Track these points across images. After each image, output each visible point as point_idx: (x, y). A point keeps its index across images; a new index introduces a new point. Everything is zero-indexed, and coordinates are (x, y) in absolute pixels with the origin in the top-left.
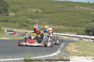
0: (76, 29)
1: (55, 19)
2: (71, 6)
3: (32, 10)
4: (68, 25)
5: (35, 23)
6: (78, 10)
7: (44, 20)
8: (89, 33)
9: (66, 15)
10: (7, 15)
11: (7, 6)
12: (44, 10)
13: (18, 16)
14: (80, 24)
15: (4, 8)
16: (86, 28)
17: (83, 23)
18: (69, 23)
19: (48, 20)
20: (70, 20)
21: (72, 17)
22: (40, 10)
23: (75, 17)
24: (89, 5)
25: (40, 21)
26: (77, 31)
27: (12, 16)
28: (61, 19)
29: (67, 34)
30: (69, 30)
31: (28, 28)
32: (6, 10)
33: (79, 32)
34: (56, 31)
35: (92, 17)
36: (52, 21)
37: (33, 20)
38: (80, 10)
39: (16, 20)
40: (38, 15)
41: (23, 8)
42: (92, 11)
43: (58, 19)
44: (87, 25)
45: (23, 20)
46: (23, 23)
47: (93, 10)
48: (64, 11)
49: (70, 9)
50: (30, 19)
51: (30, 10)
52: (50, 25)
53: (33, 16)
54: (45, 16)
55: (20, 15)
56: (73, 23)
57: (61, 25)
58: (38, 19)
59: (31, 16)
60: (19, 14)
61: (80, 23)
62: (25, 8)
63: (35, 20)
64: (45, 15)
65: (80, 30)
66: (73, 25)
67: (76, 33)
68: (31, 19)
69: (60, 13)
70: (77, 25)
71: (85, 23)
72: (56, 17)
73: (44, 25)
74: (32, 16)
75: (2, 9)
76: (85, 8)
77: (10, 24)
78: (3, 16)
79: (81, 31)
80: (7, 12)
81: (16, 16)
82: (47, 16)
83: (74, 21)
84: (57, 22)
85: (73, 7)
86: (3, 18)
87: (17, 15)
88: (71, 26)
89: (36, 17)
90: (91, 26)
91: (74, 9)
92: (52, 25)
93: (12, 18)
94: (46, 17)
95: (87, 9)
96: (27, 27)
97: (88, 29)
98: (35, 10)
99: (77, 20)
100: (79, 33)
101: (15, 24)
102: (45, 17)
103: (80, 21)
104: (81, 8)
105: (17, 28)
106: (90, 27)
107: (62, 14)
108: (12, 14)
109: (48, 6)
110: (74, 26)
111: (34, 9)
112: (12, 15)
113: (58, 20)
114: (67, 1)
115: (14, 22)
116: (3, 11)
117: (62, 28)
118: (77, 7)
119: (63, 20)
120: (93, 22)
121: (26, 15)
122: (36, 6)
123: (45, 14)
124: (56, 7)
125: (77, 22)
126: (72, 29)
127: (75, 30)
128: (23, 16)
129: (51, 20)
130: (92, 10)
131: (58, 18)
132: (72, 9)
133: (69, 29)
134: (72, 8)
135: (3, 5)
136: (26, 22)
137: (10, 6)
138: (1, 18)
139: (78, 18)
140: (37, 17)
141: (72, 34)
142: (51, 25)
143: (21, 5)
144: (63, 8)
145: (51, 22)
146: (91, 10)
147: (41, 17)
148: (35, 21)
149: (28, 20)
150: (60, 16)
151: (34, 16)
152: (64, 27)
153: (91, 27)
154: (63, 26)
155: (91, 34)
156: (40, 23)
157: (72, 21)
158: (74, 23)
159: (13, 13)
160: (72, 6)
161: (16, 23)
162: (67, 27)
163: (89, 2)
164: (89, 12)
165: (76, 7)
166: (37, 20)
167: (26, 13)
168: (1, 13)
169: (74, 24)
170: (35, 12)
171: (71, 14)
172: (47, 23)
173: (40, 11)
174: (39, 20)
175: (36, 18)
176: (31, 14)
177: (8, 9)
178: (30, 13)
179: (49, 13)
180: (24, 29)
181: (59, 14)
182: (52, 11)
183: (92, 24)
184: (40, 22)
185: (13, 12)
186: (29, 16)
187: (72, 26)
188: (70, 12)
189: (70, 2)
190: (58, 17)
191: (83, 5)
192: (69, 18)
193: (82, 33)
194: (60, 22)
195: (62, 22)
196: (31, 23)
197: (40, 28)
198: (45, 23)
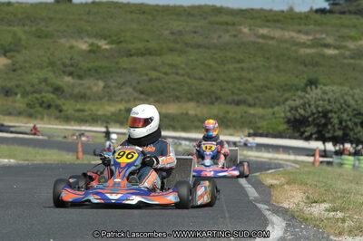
0: (246, 112)
1: (164, 76)
2: (224, 27)
3: (74, 43)
4: (217, 99)
5: (88, 92)
6: (253, 39)
7: (124, 84)
8: (302, 130)
9: (206, 62)
12: (121, 42)
13: (21, 68)
14: (260, 95)
16: (290, 111)
17: (271, 92)
18: (219, 92)
19: (138, 83)
20: (224, 81)
21: (230, 67)
22: (104, 45)
23: (242, 69)
24: (292, 19)
25: (109, 87)
26: (250, 122)
28: (186, 77)
30: (221, 119)
31: (62, 114)
33: (259, 125)
34: (172, 123)
35: (306, 66)
36: (154, 83)
37: (81, 82)
38: (260, 40)
39: (14, 83)
40: (97, 64)
41: (39, 37)
42: (304, 45)
43: (178, 78)
44: (295, 100)
45: (40, 83)
46: (44, 94)
47: (308, 40)
48: (199, 46)
49: (220, 37)
50: (68, 79)
51: (68, 45)
53: (80, 68)
54: (125, 66)
55: (27, 65)
56: (233, 93)
57: (190, 100)
58: (97, 79)
59: (72, 65)
60: (25, 61)
61: (261, 92)
62: (46, 36)
63: (87, 82)
64: (125, 62)
65: (262, 118)
66: (236, 98)
67: (249, 128)
68: (73, 78)
69: (182, 52)
70: (251, 101)
71: (279, 91)
72: (166, 69)
73: (122, 100)
74: (77, 65)
76: (277, 33)
79: (265, 123)
81: (14, 70)
82: (132, 66)
83: (238, 83)
84: (173, 89)
85: (229, 27)
87: (17, 66)
88: (228, 103)
89: (90, 70)
90: (309, 101)
91: (235, 36)
92: (156, 101)
94: (131, 71)
95: (287, 34)
96: (57, 111)
97: (298, 116)
98: (86, 42)
99: (250, 81)
100: (261, 131)
101: (10, 99)
102: (125, 69)
103: (261, 83)
104: (264, 31)
105: (20, 114)
106: (304, 105)
107: (192, 58)
109: (135, 26)
110: (238, 103)
111: (82, 39)
113: (175, 82)
114: (206, 6)
115: (7, 93)
117: (192, 112)
118: (246, 30)
119: (195, 79)
120: (316, 88)
121: (52, 64)
122: (89, 28)
123: (125, 59)
124: (167, 29)
125: (249, 86)
126: (230, 115)
127: (242, 117)
128: (41, 68)
129: (150, 80)
130: (303, 38)
131: (177, 74)
132: (226, 38)
133: (221, 114)
134: (227, 31)
136: (53, 93)
139: (253, 69)
140: (96, 70)
141: (231, 135)
142: (152, 99)
143: (31, 26)
144: (195, 32)
145: (151, 88)
146: (302, 41)
147: (111, 71)
148: (90, 88)
149: (58, 82)
150: (183, 66)
151: (85, 65)
152: (199, 109)
153: (310, 106)
154: (198, 102)
155: (311, 135)
156: (108, 92)
157: (230, 85)
158: (239, 89)
160: (227, 24)
161: (16, 94)
162: (212, 107)
163: (291, 9)
164: (294, 48)
165: (242, 27)
166: (96, 82)
167: (52, 55)
169: (237, 95)
170: (85, 51)
171: (226, 57)
172: (136, 95)
173: (107, 47)
174: (101, 84)
175: (91, 76)
176: (71, 59)
178: (69, 56)
179: (142, 55)
180: (45, 119)
181: (180, 56)
182: (153, 45)
183: (314, 96)
184: (107, 90)
185: (3, 51)
186: (65, 69)
187: (231, 104)
188: (221, 50)
189: (218, 11)
190: (174, 70)
191: (268, 21)
192: (217, 72)
193: (271, 131)
194: (186, 88)
195: (194, 87)
196: (71, 95)
197: (109, 114)
198: (126, 93)
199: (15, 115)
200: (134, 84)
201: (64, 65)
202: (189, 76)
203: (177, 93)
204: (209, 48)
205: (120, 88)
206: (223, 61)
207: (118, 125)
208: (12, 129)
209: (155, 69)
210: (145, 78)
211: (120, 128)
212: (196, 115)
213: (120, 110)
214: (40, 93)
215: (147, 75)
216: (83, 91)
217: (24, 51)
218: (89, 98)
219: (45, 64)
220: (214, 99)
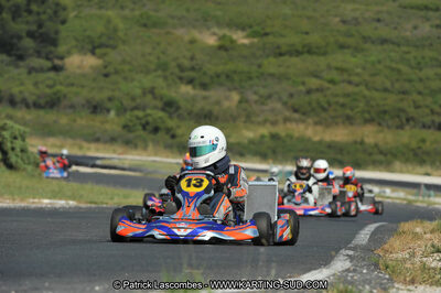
1: (330, 86)
2: (423, 13)
3: (196, 34)
4: (408, 120)
5: (216, 109)
7: (270, 97)
9: (394, 65)
10: (56, 69)
11: (56, 12)
12: (266, 34)
13: (116, 72)
15: (34, 28)
18: (411, 111)
19: (291, 95)
20: (420, 93)
21: (430, 72)
22: (241, 38)
25: (247, 101)
27: (84, 75)
28: (362, 88)
29: (401, 172)
30: (413, 150)
31: (177, 140)
32: (46, 40)
34: (339, 157)
36: (314, 96)
37: (204, 93)
39: (105, 94)
40: (230, 67)
41: (145, 25)
43: (350, 89)
45: (144, 94)
46: (149, 111)
48: (384, 41)
49: (415, 28)
50: (186, 89)
51: (187, 38)
52: (303, 121)
53: (205, 74)
54: (272, 70)
55: (126, 67)
56: (433, 112)
57: (367, 121)
58: (230, 90)
59: (193, 69)
60: (124, 62)
62: (155, 25)
63: (215, 94)
64: (271, 65)
66: (437, 119)
68: (194, 88)
69: (357, 50)
72: (335, 75)
73: (265, 121)
74: (200, 69)
75: (24, 34)
77: (75, 121)
78: (34, 74)
80: (52, 48)
81: (106, 75)
82: (282, 70)
84: (343, 105)
85: (431, 13)
86: (31, 88)
87: (110, 69)
88: (424, 126)
89: (218, 76)
91: (438, 27)
92: (316, 124)
93: (83, 87)
94: (281, 78)
96: (167, 137)
98: (214, 34)
101: (99, 118)
102: (272, 75)
105: (113, 140)
107: (373, 58)
108: (80, 62)
109: (287, 10)
110: (439, 127)
111: (208, 29)
112: (79, 67)
113: (347, 95)
115: (96, 108)
116: (28, 43)
117: (370, 140)
119: (377, 90)
121: (163, 67)
122: (219, 13)
123: (272, 59)
124: (336, 16)
126: (428, 144)
128: (147, 72)
129: (309, 92)
131: (350, 82)
132: (426, 29)
133: (414, 144)
134: (428, 20)
135: (30, 12)
136: (163, 110)
137: (72, 15)
138: (22, 84)
140: (228, 76)
141: (427, 174)
142: (310, 121)
143: (133, 10)
144: (379, 20)
145: (310, 103)
147: (250, 78)
148: (218, 103)
149: (171, 94)
150: (359, 70)
151: (211, 68)
152: (381, 136)
154: (380, 124)
156: (245, 110)
157: (429, 100)
159: (85, 54)
160: (427, 8)
161: (108, 111)
162: (401, 132)
166: (227, 93)
167: (164, 53)
168: (21, 58)
169: (439, 114)
170: (211, 47)
171: (423, 58)
172: (288, 114)
173: (246, 41)
174: (235, 97)
175: (221, 85)
176: (192, 58)
177: (57, 32)
178: (188, 54)
179: (298, 53)
181: (355, 57)
182: (314, 39)
184: (244, 105)
185: (90, 47)
186: (182, 74)
187: (429, 128)
188: (416, 46)
190: (345, 76)
192: (410, 81)
194: (362, 105)
195: (373, 103)
196: (190, 113)
197: (246, 141)
198: (273, 110)
199: (105, 142)
200: (285, 98)
201: (181, 68)
202: (366, 86)
203: (348, 112)
204: (399, 45)
205: (263, 104)
206: (419, 63)
207: (258, 158)
208: (98, 162)
209: (316, 75)
210: (302, 88)
211: (261, 162)
212: (376, 145)
213: (263, 137)
214: (144, 109)
215: (303, 83)
216: (208, 108)
217: (121, 47)
218: (217, 118)
219: (153, 67)
220: (404, 120)
